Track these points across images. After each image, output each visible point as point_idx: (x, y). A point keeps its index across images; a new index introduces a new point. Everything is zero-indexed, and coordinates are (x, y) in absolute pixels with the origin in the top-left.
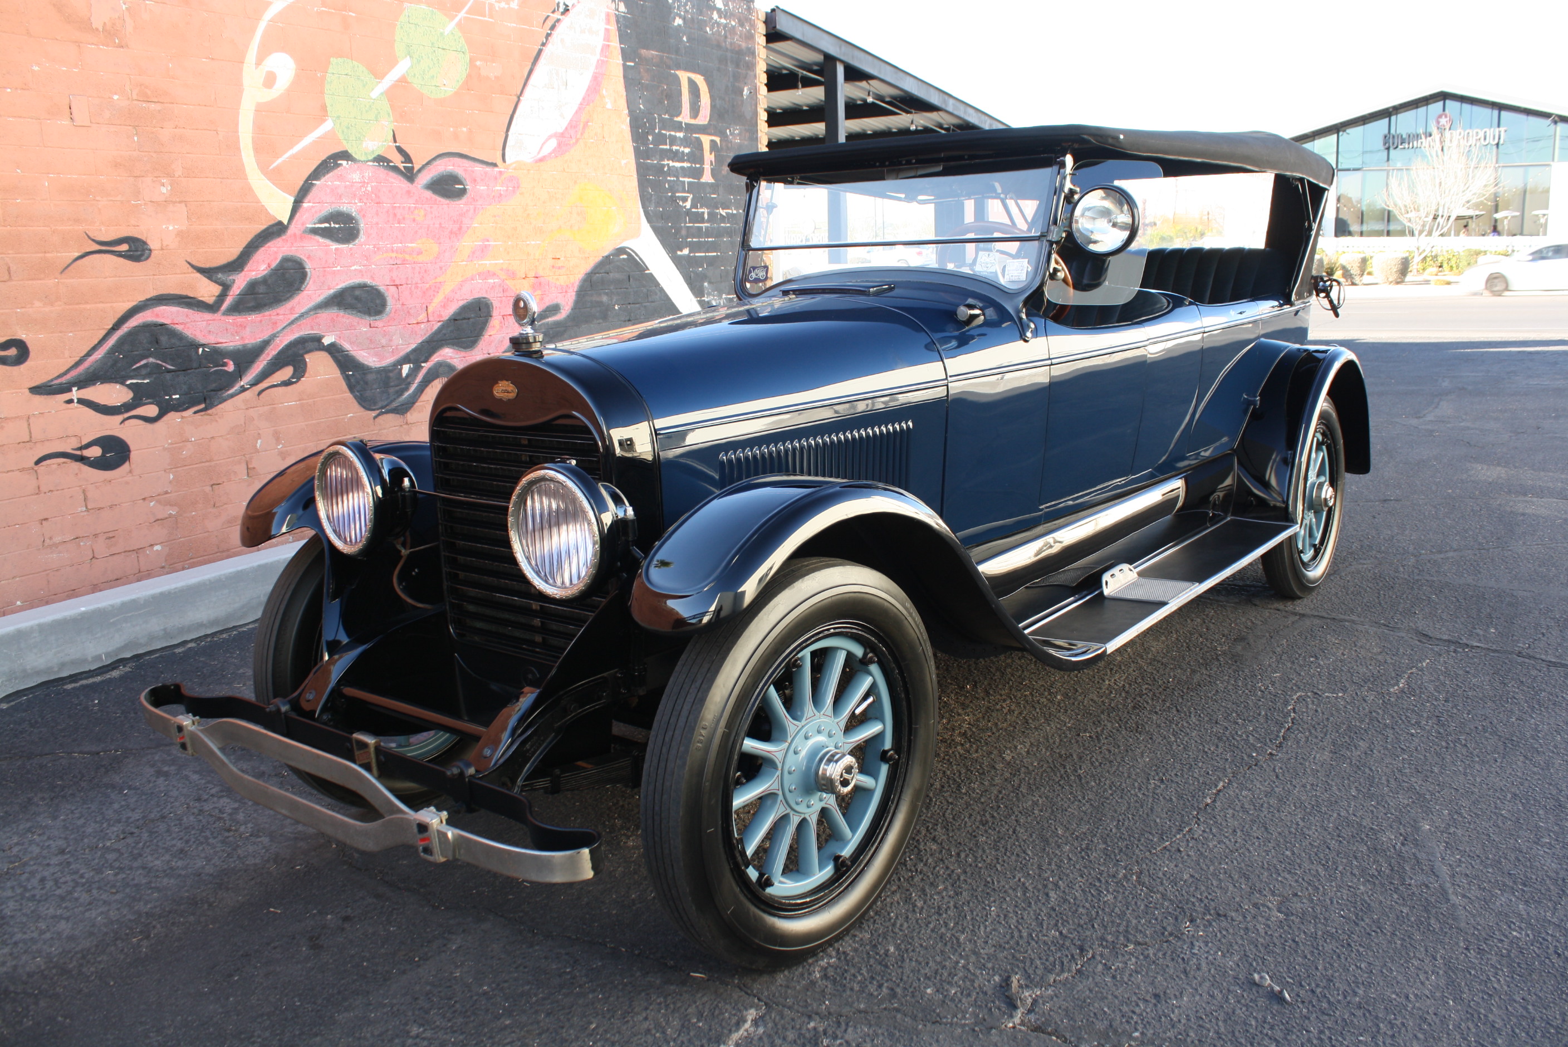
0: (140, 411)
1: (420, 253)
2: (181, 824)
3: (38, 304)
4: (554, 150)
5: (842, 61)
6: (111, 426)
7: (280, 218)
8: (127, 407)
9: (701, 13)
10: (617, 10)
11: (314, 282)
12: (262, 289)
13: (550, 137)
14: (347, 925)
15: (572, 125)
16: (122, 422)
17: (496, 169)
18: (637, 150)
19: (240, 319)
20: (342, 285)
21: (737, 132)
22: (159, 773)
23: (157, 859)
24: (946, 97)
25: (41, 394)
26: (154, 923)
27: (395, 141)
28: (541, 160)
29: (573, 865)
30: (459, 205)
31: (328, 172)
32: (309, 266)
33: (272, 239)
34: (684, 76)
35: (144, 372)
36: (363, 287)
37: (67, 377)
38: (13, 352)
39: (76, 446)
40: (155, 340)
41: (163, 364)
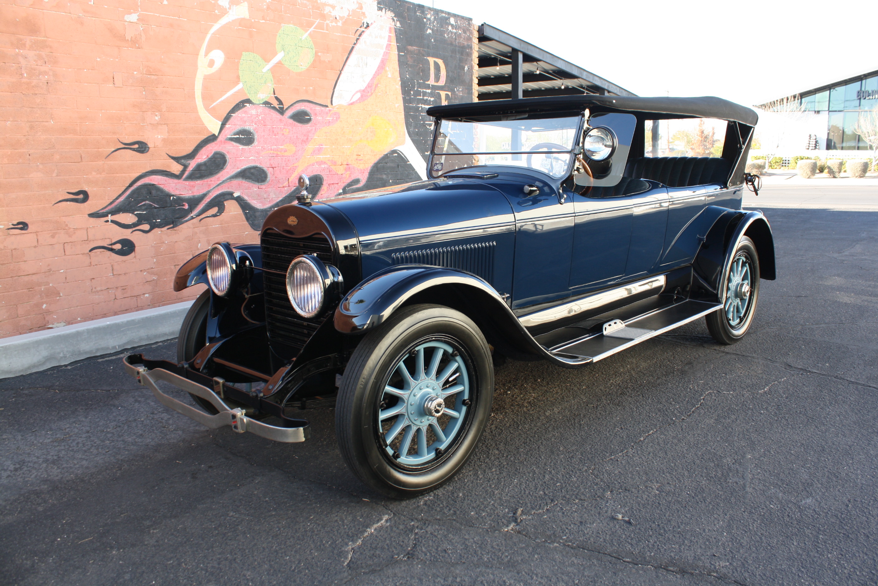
0: (141, 227)
1: (285, 151)
2: (143, 424)
3: (94, 173)
4: (359, 99)
5: (521, 52)
6: (126, 234)
7: (214, 133)
8: (134, 225)
9: (442, 27)
10: (396, 26)
11: (230, 165)
12: (203, 168)
13: (357, 92)
14: (210, 470)
15: (369, 86)
16: (132, 232)
17: (327, 108)
18: (404, 99)
19: (192, 183)
20: (244, 167)
21: (461, 89)
22: (136, 401)
23: (130, 437)
24: (582, 71)
25: (94, 217)
26: (124, 464)
27: (274, 94)
28: (352, 104)
29: (296, 434)
30: (307, 127)
31: (239, 110)
32: (228, 157)
33: (210, 143)
34: (431, 60)
35: (143, 208)
36: (255, 168)
37: (107, 209)
38: (81, 196)
39: (109, 244)
40: (149, 192)
41: (153, 204)
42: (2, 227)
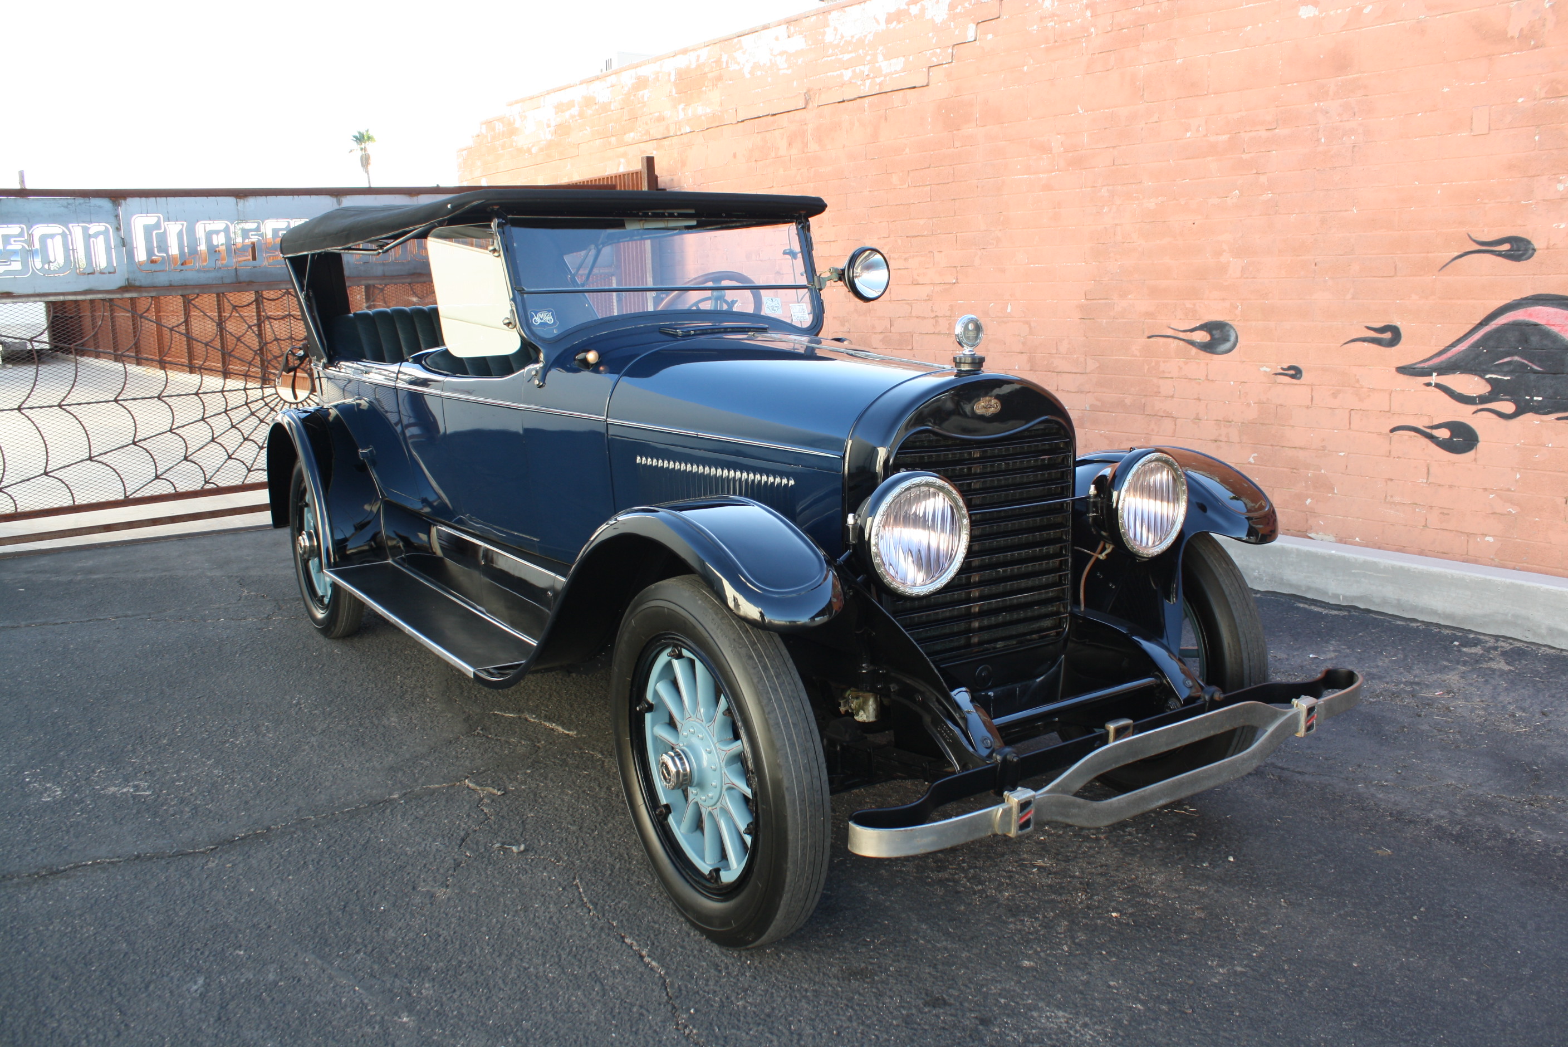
0: (1496, 406)
3: (1415, 297)
6: (1464, 413)
8: (1483, 399)
16: (1475, 412)
25: (1405, 374)
35: (1506, 369)
37: (1431, 363)
38: (1388, 335)
39: (1427, 425)
40: (1524, 339)
41: (1530, 364)
42: (1268, 370)
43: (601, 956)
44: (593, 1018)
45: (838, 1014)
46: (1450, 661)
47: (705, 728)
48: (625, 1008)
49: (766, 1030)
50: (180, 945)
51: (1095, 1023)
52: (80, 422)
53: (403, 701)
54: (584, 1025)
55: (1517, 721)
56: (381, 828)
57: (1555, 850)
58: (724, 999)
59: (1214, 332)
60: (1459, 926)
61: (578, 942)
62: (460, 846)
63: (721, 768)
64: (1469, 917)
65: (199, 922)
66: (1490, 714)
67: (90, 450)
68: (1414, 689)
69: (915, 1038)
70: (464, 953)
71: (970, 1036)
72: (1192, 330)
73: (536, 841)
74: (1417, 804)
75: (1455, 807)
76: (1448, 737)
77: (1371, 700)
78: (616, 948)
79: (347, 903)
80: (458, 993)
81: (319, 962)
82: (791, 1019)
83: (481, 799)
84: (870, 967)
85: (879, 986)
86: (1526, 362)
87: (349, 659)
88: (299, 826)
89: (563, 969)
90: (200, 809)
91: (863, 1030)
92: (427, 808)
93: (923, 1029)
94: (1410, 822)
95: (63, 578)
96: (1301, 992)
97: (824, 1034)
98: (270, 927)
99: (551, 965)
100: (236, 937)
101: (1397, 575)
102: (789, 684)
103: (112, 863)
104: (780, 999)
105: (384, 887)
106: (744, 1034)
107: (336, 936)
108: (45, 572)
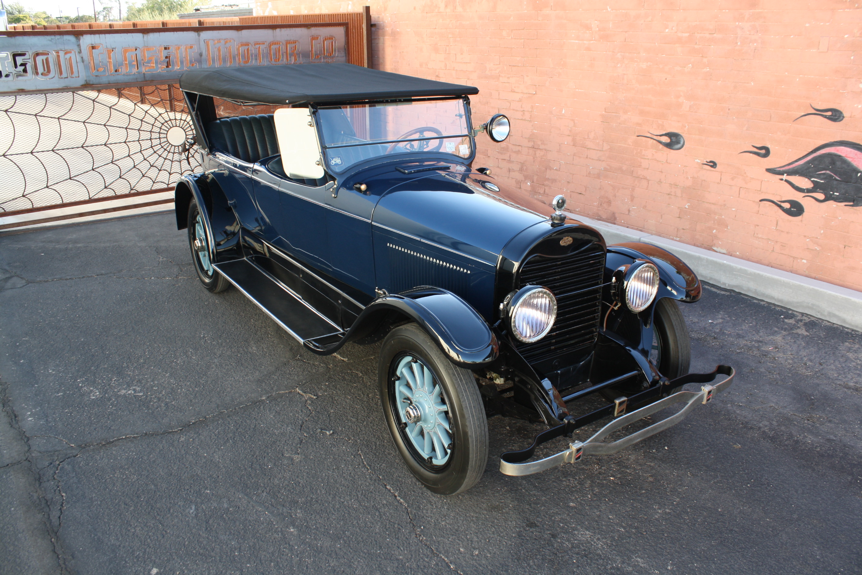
0: (815, 195)
3: (779, 133)
6: (798, 197)
8: (809, 191)
16: (804, 197)
25: (770, 172)
35: (822, 177)
37: (784, 169)
38: (763, 152)
39: (779, 200)
40: (833, 163)
41: (835, 176)
42: (699, 161)
43: (377, 496)
44: (377, 530)
45: (488, 530)
46: (778, 328)
47: (427, 396)
48: (391, 525)
49: (456, 538)
50: (178, 487)
51: (603, 538)
52: (64, 159)
53: (257, 336)
54: (374, 534)
55: (807, 368)
56: (260, 418)
57: (816, 447)
58: (436, 521)
59: (672, 138)
60: (768, 490)
61: (365, 488)
62: (301, 429)
63: (435, 415)
64: (773, 486)
65: (184, 473)
66: (795, 363)
67: (70, 174)
68: (759, 345)
69: (523, 544)
70: (313, 493)
71: (548, 543)
72: (661, 136)
73: (337, 428)
74: (755, 418)
75: (773, 420)
76: (773, 377)
77: (738, 351)
78: (384, 491)
79: (252, 463)
80: (314, 516)
81: (246, 497)
82: (467, 532)
83: (306, 401)
84: (501, 505)
85: (505, 515)
86: (833, 174)
87: (224, 307)
88: (220, 416)
89: (360, 503)
90: (169, 404)
91: (500, 539)
92: (281, 406)
93: (527, 539)
94: (751, 428)
95: (62, 246)
96: (694, 524)
97: (482, 541)
98: (218, 477)
99: (354, 501)
100: (204, 482)
101: (756, 277)
102: (472, 387)
103: (134, 437)
104: (461, 521)
105: (268, 454)
106: (446, 540)
107: (251, 482)
108: (51, 242)
